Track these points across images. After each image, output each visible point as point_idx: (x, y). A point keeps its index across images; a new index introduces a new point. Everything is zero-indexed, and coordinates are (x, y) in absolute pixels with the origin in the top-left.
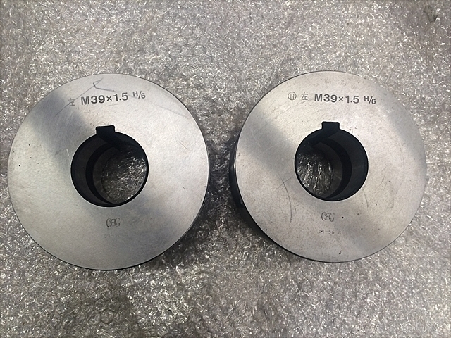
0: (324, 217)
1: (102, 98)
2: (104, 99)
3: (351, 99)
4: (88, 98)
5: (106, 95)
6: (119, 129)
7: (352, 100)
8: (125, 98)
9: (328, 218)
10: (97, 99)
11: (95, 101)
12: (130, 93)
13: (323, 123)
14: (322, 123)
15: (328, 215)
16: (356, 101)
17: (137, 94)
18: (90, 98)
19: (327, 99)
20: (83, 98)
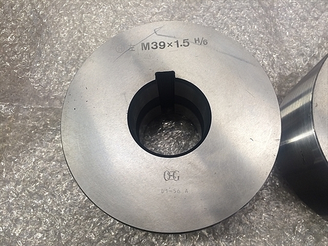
1: (162, 44)
2: (164, 45)
4: (148, 44)
5: (167, 40)
6: (179, 75)
8: (186, 44)
10: (158, 45)
11: (155, 47)
12: (192, 40)
17: (198, 40)
18: (150, 44)
20: (143, 44)
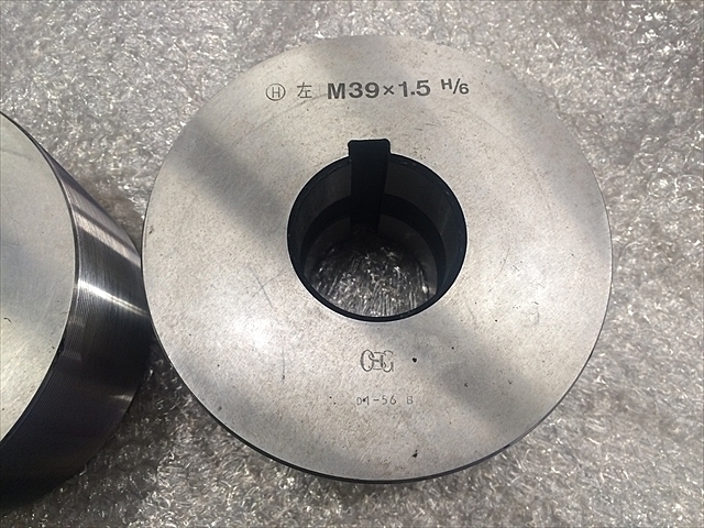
0: (367, 362)
3: (412, 86)
7: (415, 89)
9: (377, 365)
13: (353, 145)
14: (349, 145)
15: (377, 357)
16: (424, 90)
19: (357, 93)
